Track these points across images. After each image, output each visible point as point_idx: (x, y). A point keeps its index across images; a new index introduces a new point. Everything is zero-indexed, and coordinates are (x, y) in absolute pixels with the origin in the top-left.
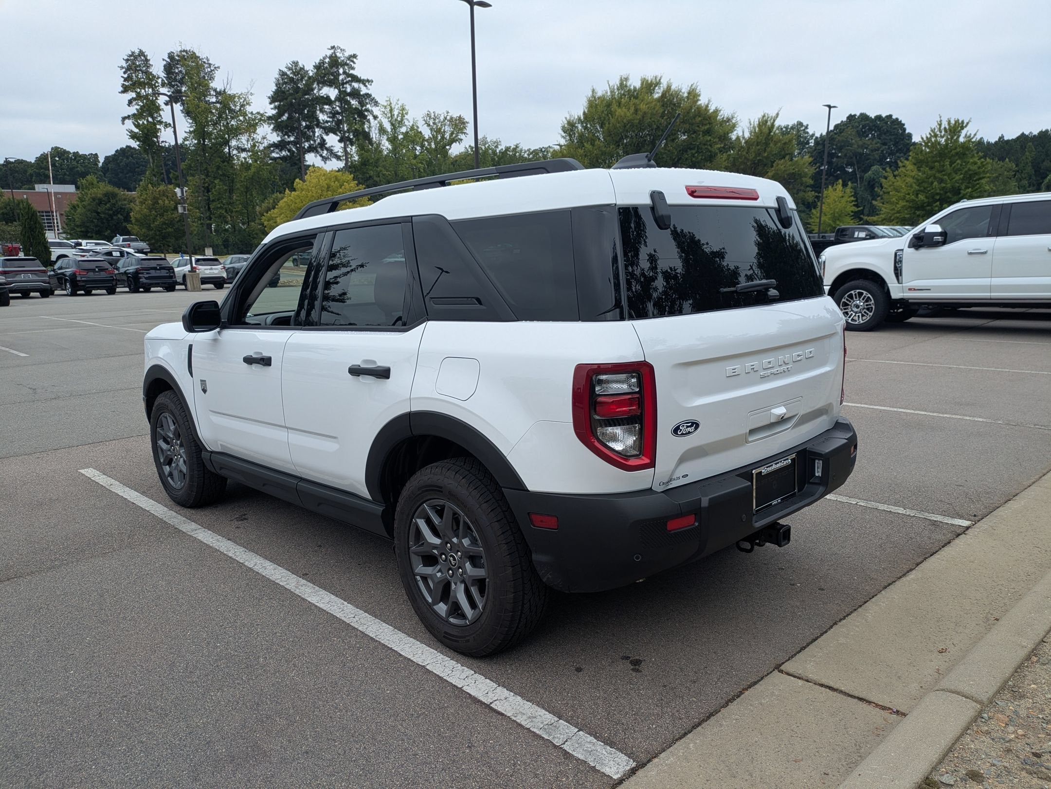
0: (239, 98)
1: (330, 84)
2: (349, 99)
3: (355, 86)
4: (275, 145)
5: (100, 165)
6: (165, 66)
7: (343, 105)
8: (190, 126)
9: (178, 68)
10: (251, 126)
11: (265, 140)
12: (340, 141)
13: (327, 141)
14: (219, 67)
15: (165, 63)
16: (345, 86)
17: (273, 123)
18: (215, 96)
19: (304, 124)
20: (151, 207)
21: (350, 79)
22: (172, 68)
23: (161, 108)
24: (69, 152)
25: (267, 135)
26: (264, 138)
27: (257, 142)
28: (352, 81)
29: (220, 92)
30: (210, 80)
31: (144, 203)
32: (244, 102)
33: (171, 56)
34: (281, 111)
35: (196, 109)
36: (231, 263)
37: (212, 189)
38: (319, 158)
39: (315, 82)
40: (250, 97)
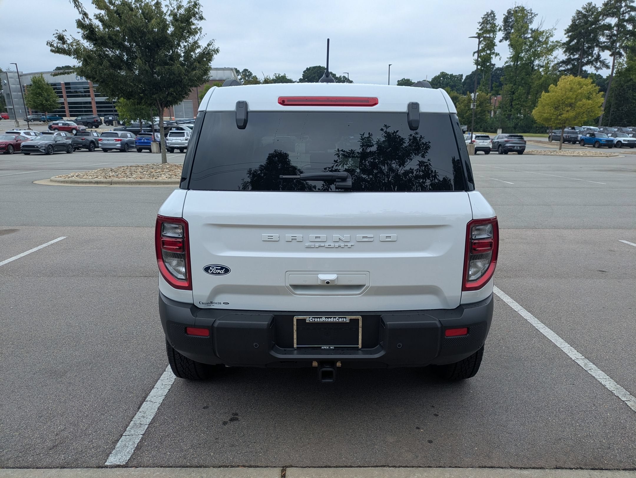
0: (546, 33)
1: (613, 15)
2: (625, 24)
3: (632, 15)
4: (563, 62)
5: (463, 80)
6: (504, 18)
7: (620, 29)
8: (510, 54)
9: (511, 18)
10: (550, 50)
11: (556, 59)
12: (611, 55)
13: (601, 56)
14: (537, 15)
15: (504, 16)
16: (624, 15)
17: (565, 47)
18: (531, 33)
19: (587, 45)
20: (466, 105)
21: (629, 9)
22: (508, 19)
23: (496, 44)
24: (448, 75)
25: (560, 55)
26: (555, 58)
27: (550, 61)
28: (630, 11)
29: (534, 30)
30: (530, 23)
31: (463, 103)
32: (549, 35)
33: (509, 12)
34: (572, 39)
35: (516, 43)
36: (497, 139)
37: (515, 92)
38: (593, 68)
39: (601, 15)
40: (554, 31)
